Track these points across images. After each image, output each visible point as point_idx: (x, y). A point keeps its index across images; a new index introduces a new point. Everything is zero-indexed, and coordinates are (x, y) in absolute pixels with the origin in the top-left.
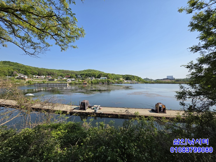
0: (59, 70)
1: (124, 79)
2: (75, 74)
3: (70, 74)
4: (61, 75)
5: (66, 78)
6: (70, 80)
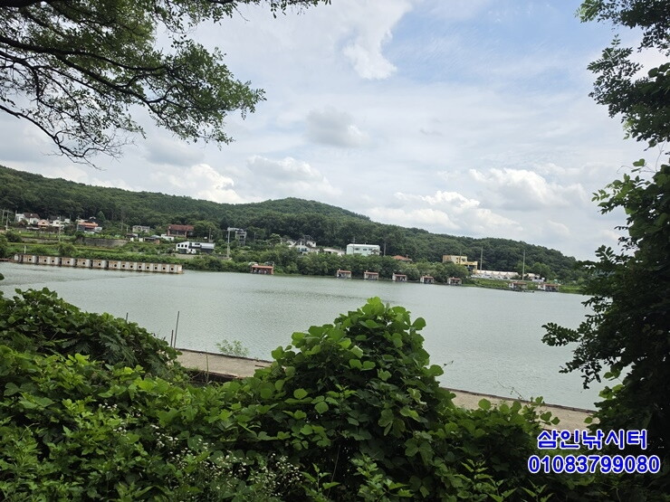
0: (143, 196)
1: (476, 263)
2: (220, 220)
3: (195, 216)
4: (150, 217)
5: (173, 238)
6: (190, 250)
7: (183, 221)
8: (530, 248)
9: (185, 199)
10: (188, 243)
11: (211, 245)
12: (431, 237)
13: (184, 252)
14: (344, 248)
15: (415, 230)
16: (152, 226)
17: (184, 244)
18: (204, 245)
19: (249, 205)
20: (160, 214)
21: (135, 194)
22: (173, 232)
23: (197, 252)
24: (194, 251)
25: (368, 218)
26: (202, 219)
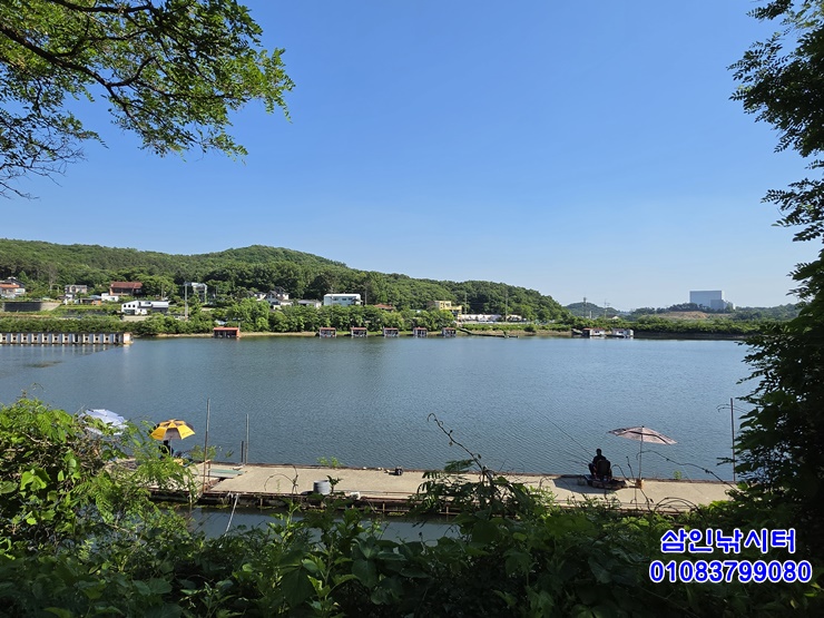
0: (76, 249)
1: (460, 308)
2: (174, 274)
3: (142, 271)
4: (86, 275)
5: (117, 299)
6: (139, 311)
7: (128, 277)
8: (510, 289)
9: (130, 251)
10: (136, 303)
11: (164, 304)
12: (412, 283)
13: (133, 313)
14: (321, 299)
15: (396, 277)
16: (89, 284)
17: (132, 303)
18: (156, 304)
19: (207, 256)
20: (97, 270)
21: (65, 247)
22: (116, 290)
23: (149, 313)
24: (144, 311)
25: (344, 265)
26: (151, 274)
